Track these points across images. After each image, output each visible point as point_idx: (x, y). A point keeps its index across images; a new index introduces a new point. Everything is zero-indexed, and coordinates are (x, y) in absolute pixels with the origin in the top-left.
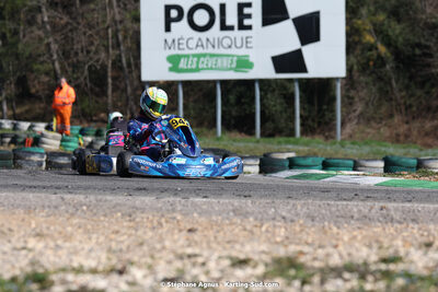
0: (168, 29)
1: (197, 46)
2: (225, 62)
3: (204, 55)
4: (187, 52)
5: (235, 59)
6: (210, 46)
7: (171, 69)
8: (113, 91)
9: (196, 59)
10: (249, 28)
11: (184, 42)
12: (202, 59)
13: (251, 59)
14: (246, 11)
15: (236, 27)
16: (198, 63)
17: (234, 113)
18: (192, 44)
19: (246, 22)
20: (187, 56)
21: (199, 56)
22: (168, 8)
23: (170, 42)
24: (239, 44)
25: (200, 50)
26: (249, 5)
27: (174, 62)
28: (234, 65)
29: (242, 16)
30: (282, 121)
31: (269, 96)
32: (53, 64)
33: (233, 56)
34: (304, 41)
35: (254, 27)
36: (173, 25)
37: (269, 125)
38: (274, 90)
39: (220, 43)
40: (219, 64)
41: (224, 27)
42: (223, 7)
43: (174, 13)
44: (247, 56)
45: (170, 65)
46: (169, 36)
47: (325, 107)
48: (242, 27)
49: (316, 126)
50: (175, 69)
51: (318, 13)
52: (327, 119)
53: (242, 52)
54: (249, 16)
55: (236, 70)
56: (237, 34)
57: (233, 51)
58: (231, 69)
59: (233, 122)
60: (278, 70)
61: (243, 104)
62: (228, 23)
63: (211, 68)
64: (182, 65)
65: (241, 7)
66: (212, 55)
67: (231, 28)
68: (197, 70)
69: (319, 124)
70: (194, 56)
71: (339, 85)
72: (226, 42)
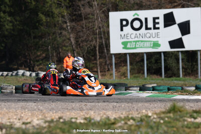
0: (122, 30)
1: (135, 37)
2: (148, 44)
3: (138, 41)
4: (130, 40)
5: (152, 43)
6: (141, 37)
7: (123, 48)
8: (99, 59)
9: (134, 43)
10: (158, 28)
11: (129, 35)
12: (137, 43)
13: (159, 43)
14: (157, 21)
15: (152, 28)
16: (135, 45)
17: (154, 67)
18: (133, 36)
19: (157, 26)
20: (131, 42)
21: (136, 42)
22: (122, 21)
23: (123, 36)
24: (154, 36)
25: (136, 39)
26: (158, 18)
27: (125, 44)
28: (152, 46)
29: (155, 23)
30: (176, 70)
31: (169, 59)
32: (72, 47)
33: (151, 41)
34: (183, 34)
35: (160, 28)
36: (124, 28)
37: (170, 72)
38: (171, 56)
39: (145, 35)
40: (145, 45)
41: (147, 28)
42: (146, 19)
43: (124, 23)
44: (158, 41)
45: (123, 46)
46: (123, 33)
47: (194, 64)
48: (155, 28)
49: (190, 72)
50: (125, 48)
51: (189, 21)
52: (195, 69)
53: (155, 39)
54: (158, 23)
55: (153, 47)
56: (153, 31)
57: (151, 39)
58: (151, 47)
59: (153, 71)
60: (172, 47)
61: (158, 63)
62: (149, 26)
63: (142, 47)
64: (128, 46)
65: (154, 19)
66: (142, 41)
67: (150, 29)
68: (135, 48)
69: (192, 71)
70: (134, 42)
71: (199, 53)
72: (148, 35)
